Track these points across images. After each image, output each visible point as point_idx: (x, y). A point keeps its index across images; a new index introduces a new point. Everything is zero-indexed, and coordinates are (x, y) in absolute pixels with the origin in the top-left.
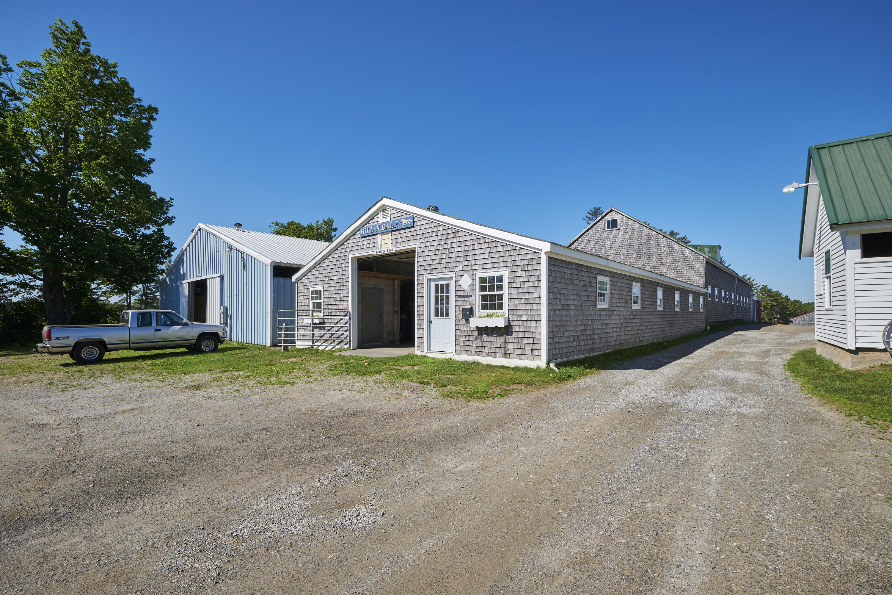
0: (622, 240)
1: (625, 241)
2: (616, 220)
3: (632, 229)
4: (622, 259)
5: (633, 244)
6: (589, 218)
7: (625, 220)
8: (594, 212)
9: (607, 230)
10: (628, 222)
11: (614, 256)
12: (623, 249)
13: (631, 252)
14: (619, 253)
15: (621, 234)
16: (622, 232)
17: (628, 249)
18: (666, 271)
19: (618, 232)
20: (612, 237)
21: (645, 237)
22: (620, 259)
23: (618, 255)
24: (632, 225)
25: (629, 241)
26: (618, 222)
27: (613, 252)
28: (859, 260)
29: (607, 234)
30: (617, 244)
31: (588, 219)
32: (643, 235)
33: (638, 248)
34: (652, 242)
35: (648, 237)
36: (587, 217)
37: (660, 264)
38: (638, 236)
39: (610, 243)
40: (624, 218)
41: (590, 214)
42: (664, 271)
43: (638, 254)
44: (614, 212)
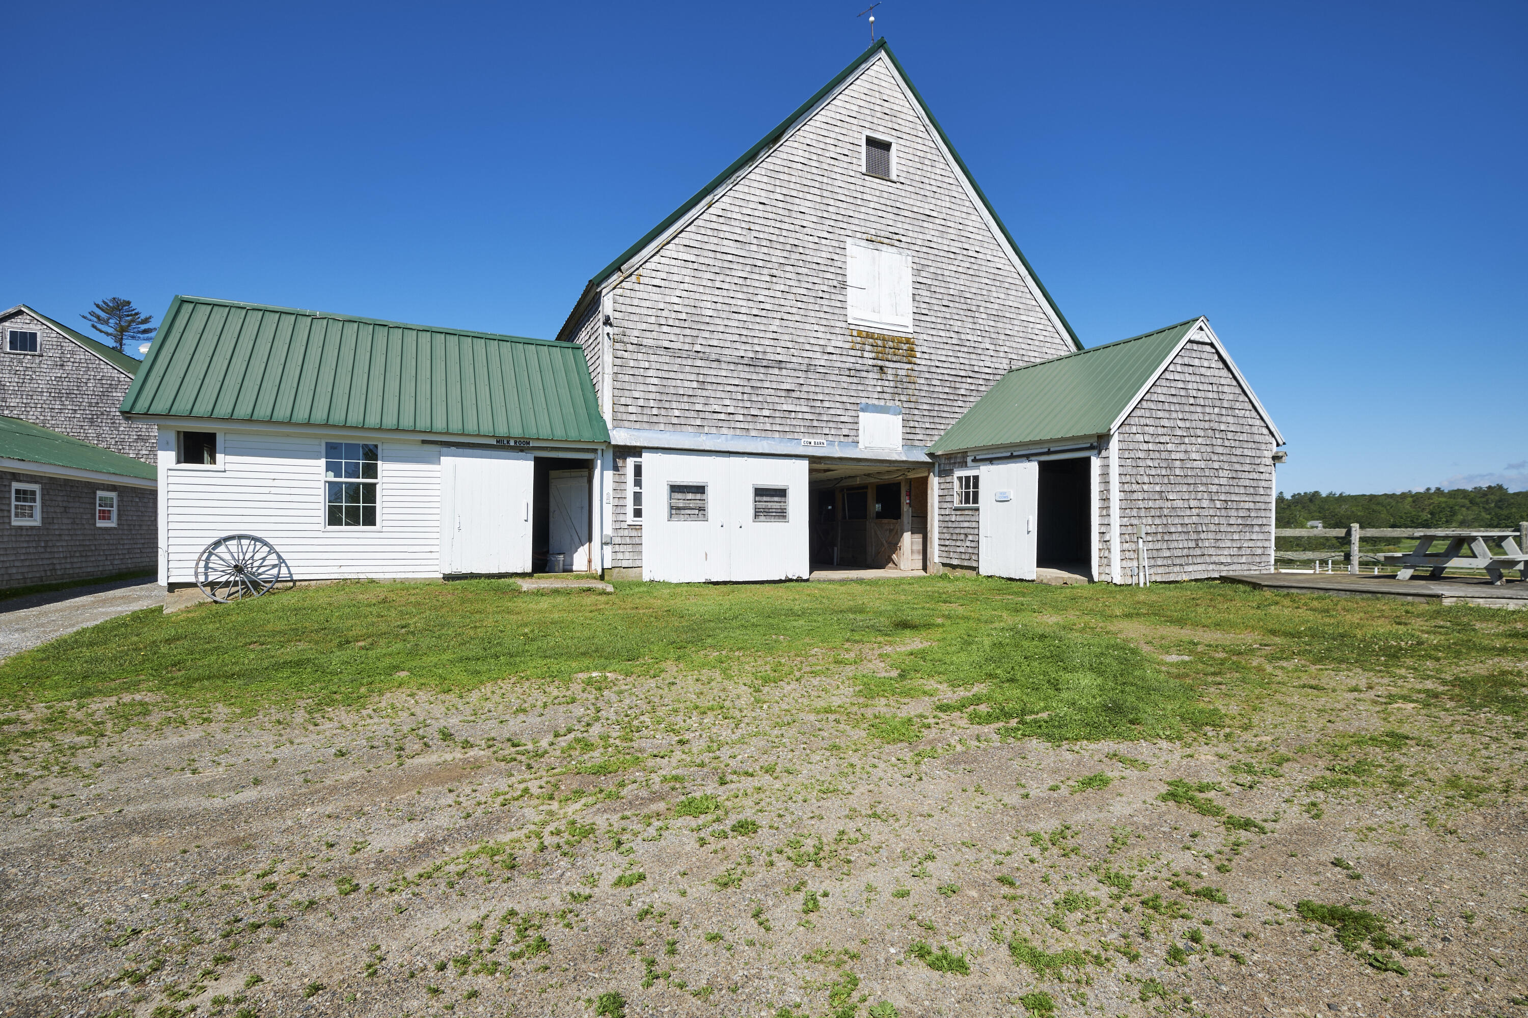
0: (48, 378)
1: (55, 383)
2: (34, 335)
3: (72, 360)
4: (49, 418)
5: (75, 392)
6: (98, 317)
7: (55, 339)
8: (113, 308)
9: (8, 350)
10: (64, 344)
11: (29, 409)
12: (51, 398)
13: (69, 407)
14: (39, 406)
15: (46, 366)
16: (49, 363)
17: (63, 399)
18: (147, 452)
19: (37, 361)
20: (21, 369)
21: (104, 382)
22: (42, 418)
23: (39, 410)
24: (72, 353)
25: (65, 383)
26: (39, 340)
27: (25, 401)
28: (173, 465)
29: (8, 360)
30: (36, 386)
31: (95, 319)
32: (98, 377)
33: (86, 400)
34: (119, 394)
35: (109, 382)
36: (92, 313)
37: (135, 437)
38: (87, 377)
39: (16, 380)
40: (55, 335)
41: (103, 310)
42: (144, 452)
43: (88, 412)
44: (28, 317)
